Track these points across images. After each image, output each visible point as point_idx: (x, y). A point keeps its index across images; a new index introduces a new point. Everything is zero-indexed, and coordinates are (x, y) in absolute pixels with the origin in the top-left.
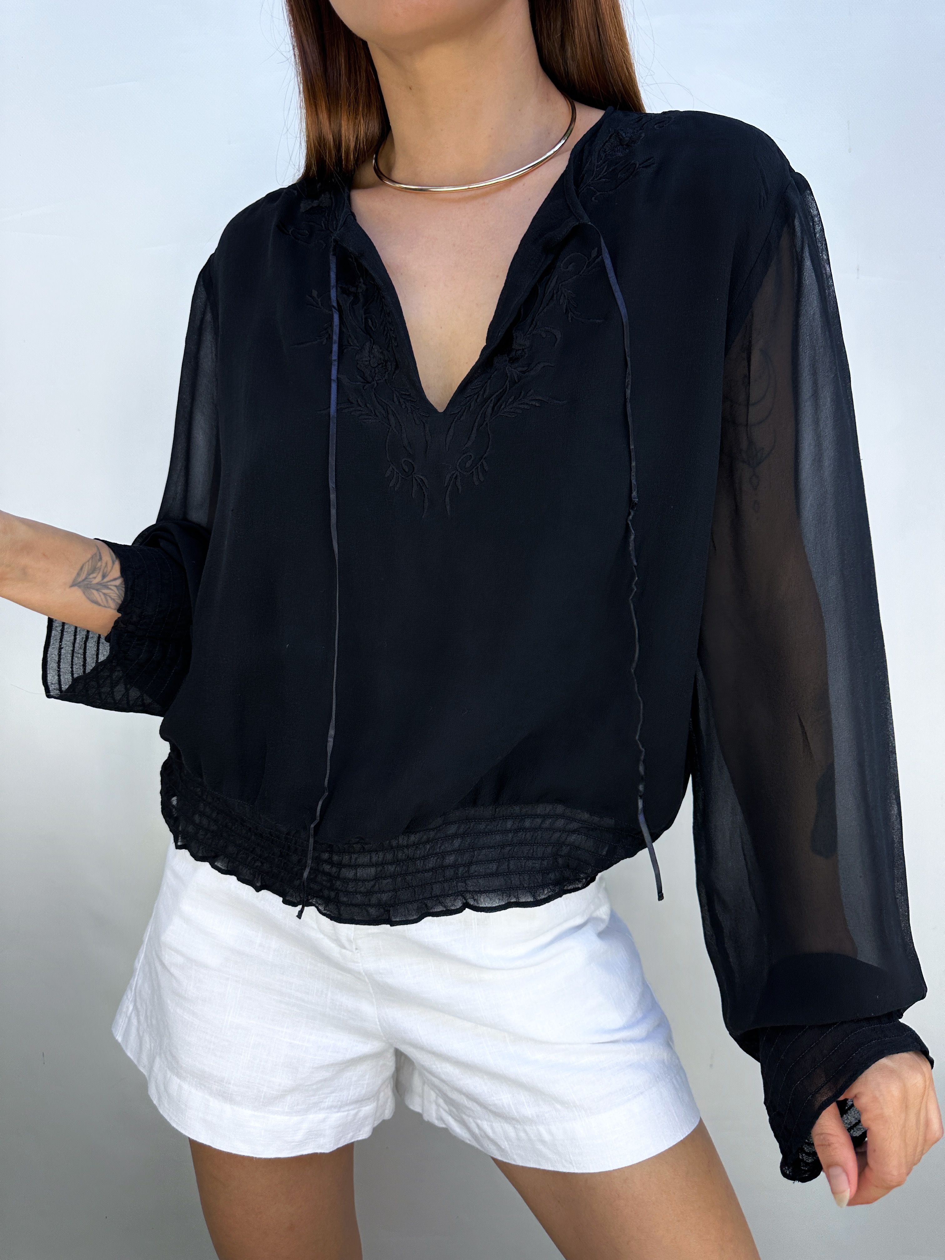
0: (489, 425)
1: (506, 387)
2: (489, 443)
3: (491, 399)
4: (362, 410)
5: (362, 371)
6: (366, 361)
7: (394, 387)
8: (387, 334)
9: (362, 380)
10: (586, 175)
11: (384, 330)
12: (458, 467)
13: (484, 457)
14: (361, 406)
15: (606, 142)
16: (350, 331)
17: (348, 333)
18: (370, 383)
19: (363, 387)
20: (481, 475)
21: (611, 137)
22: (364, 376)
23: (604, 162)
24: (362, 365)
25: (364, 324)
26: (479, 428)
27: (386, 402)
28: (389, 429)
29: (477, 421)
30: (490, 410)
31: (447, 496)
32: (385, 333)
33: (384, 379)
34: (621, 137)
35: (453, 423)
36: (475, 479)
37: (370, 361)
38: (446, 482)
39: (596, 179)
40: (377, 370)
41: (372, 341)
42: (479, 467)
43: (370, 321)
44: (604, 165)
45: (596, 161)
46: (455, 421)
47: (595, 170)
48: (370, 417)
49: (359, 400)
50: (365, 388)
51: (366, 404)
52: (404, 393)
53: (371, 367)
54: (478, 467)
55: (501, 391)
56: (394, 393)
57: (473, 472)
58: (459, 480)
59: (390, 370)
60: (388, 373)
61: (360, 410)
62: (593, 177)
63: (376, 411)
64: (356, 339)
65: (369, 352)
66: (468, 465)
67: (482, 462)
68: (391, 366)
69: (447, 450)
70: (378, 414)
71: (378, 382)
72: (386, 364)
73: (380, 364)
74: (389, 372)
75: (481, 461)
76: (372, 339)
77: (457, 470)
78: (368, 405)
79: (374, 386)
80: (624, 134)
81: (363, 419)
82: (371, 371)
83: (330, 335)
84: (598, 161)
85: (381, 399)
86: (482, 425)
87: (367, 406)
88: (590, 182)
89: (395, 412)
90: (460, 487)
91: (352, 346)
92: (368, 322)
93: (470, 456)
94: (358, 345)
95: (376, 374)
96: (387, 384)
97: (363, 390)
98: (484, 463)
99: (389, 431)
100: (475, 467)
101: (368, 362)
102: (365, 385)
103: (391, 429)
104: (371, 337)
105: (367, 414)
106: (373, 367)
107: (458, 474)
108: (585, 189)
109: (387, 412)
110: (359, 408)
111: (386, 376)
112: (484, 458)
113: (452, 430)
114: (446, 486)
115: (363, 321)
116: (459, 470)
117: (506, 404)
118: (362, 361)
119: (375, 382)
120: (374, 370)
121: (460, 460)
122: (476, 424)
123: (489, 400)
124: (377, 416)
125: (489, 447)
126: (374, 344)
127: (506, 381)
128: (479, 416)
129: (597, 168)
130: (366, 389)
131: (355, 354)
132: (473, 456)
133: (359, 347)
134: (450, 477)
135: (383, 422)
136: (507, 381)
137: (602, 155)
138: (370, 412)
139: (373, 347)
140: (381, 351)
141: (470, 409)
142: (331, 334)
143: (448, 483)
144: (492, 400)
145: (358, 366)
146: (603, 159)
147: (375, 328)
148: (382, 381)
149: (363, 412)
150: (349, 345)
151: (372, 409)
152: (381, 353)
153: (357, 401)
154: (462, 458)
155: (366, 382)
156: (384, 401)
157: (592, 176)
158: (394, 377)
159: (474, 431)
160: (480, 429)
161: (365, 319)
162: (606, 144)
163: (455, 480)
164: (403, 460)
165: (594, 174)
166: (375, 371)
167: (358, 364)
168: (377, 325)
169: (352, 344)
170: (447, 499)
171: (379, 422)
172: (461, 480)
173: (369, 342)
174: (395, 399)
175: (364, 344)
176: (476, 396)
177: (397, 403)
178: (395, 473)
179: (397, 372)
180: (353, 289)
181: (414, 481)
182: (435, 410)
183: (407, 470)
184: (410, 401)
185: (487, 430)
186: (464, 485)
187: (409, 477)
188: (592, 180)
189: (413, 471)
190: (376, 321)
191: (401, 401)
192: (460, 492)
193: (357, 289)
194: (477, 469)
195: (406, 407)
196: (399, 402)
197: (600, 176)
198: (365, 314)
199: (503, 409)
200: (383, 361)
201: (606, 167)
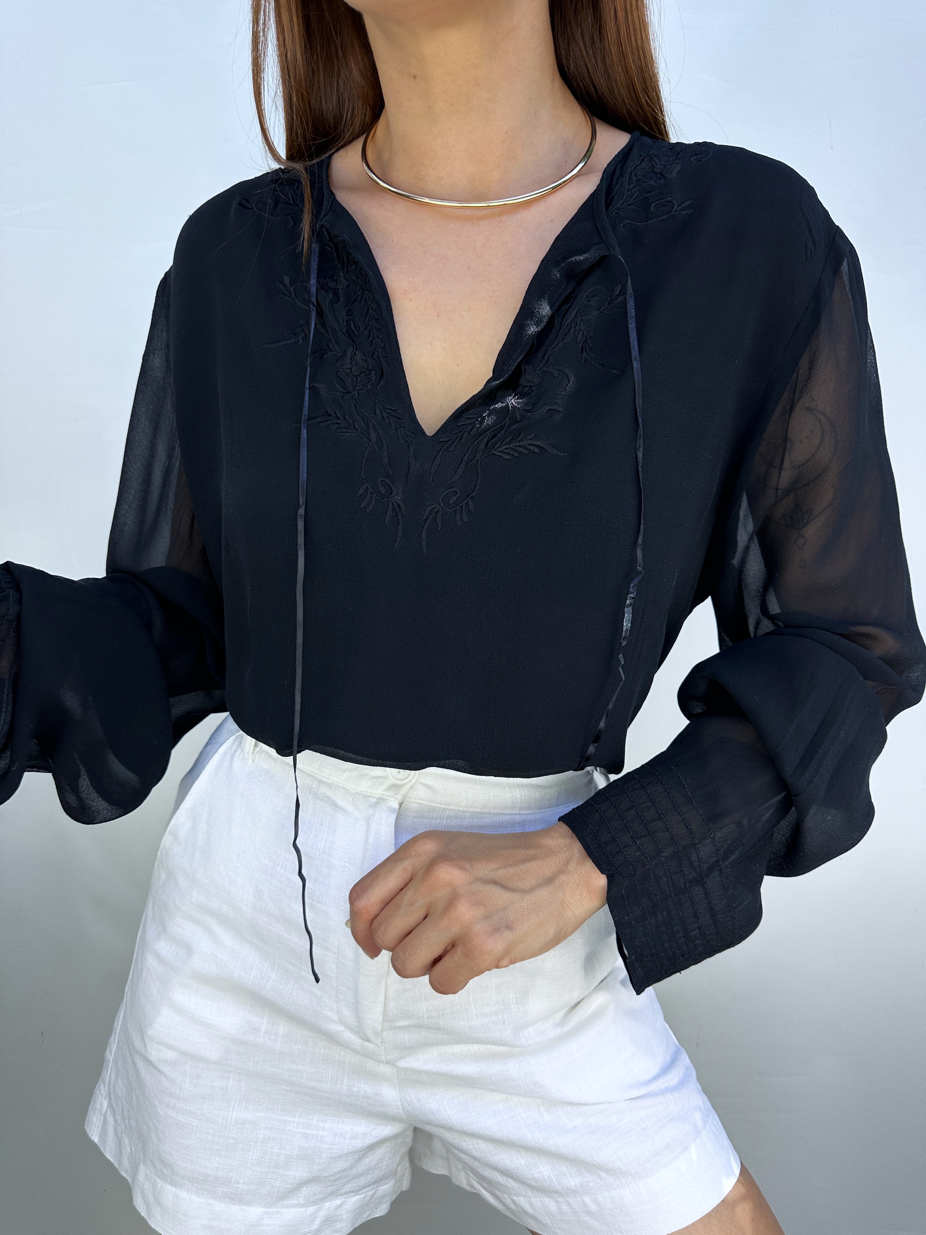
0: (479, 462)
1: (505, 424)
3: (486, 433)
4: (340, 422)
5: (342, 380)
6: (347, 368)
7: (378, 400)
8: (372, 341)
9: (342, 390)
10: (615, 197)
11: (369, 336)
12: (441, 501)
13: (471, 496)
14: (339, 419)
15: (638, 166)
16: (330, 334)
17: (328, 336)
18: (350, 393)
19: (343, 397)
20: (464, 515)
21: (642, 160)
22: (345, 385)
23: (635, 187)
24: (343, 373)
25: (345, 327)
27: (367, 415)
28: (369, 444)
29: (467, 455)
30: (482, 446)
31: (425, 530)
32: (371, 339)
33: (366, 389)
34: (654, 163)
35: (441, 452)
36: (458, 517)
37: (352, 368)
38: (426, 515)
39: (626, 204)
40: (359, 379)
41: (355, 347)
42: (464, 506)
43: (352, 323)
44: (635, 189)
45: (627, 183)
46: (443, 450)
47: (626, 193)
48: (348, 430)
49: (337, 412)
50: (344, 399)
52: (388, 407)
53: (353, 375)
55: (498, 426)
56: (377, 406)
57: (456, 510)
58: (439, 516)
59: (374, 379)
60: (372, 384)
61: (337, 423)
62: (622, 201)
63: (356, 425)
64: (337, 343)
65: (351, 359)
66: (452, 501)
67: (468, 501)
68: (375, 376)
69: (431, 480)
70: (357, 427)
71: (359, 392)
72: (369, 372)
73: (362, 373)
74: (373, 382)
75: (467, 500)
76: (354, 344)
77: (440, 505)
78: (347, 417)
79: (354, 396)
80: (657, 161)
81: (341, 432)
82: (352, 380)
83: (306, 335)
84: (629, 183)
85: (362, 411)
86: (472, 461)
87: (345, 418)
88: (618, 206)
89: (377, 426)
90: (440, 523)
91: (332, 352)
92: (350, 324)
93: (456, 492)
94: (339, 350)
95: (357, 383)
96: (370, 395)
97: (342, 401)
98: (470, 502)
99: (368, 447)
100: (460, 505)
101: (350, 370)
102: (344, 396)
103: (371, 444)
104: (353, 341)
105: (345, 428)
106: (355, 376)
107: (440, 509)
108: (614, 213)
109: (368, 425)
110: (338, 421)
111: (369, 386)
112: (471, 498)
113: (438, 459)
114: (425, 520)
116: (442, 505)
117: (502, 443)
118: (343, 369)
119: (356, 392)
120: (355, 379)
121: (443, 495)
122: (465, 458)
123: (484, 435)
124: (356, 429)
125: (478, 486)
126: (356, 349)
128: (470, 450)
129: (627, 192)
130: (345, 400)
131: (335, 361)
132: (458, 492)
133: (340, 353)
134: (431, 511)
135: (363, 436)
136: (508, 418)
137: (634, 178)
138: (348, 425)
139: (355, 353)
140: (364, 358)
141: (462, 441)
142: (308, 333)
143: (427, 516)
144: (487, 435)
145: (339, 374)
146: (634, 182)
147: (358, 332)
148: (364, 391)
149: (341, 426)
150: (329, 349)
151: (351, 421)
152: (364, 360)
153: (335, 412)
154: (446, 492)
155: (345, 391)
156: (365, 413)
157: (622, 199)
158: (378, 388)
159: (463, 465)
160: (469, 464)
161: (347, 321)
162: (638, 167)
163: (435, 514)
164: (380, 480)
165: (625, 197)
166: (357, 379)
167: (338, 371)
168: (361, 329)
169: (333, 350)
170: (424, 534)
171: (358, 436)
172: (442, 515)
173: (352, 348)
174: (378, 412)
175: (345, 350)
176: (470, 427)
177: (380, 417)
178: (369, 492)
179: (382, 383)
180: (332, 285)
181: (390, 504)
182: (424, 433)
183: (383, 492)
184: (395, 416)
185: (477, 467)
186: (444, 522)
187: (385, 500)
188: (622, 204)
189: (391, 494)
190: (360, 325)
191: (385, 415)
192: (439, 529)
193: (337, 285)
194: (461, 508)
195: (389, 422)
196: (382, 416)
197: (630, 202)
198: (347, 316)
199: (498, 448)
200: (366, 370)
201: (637, 193)
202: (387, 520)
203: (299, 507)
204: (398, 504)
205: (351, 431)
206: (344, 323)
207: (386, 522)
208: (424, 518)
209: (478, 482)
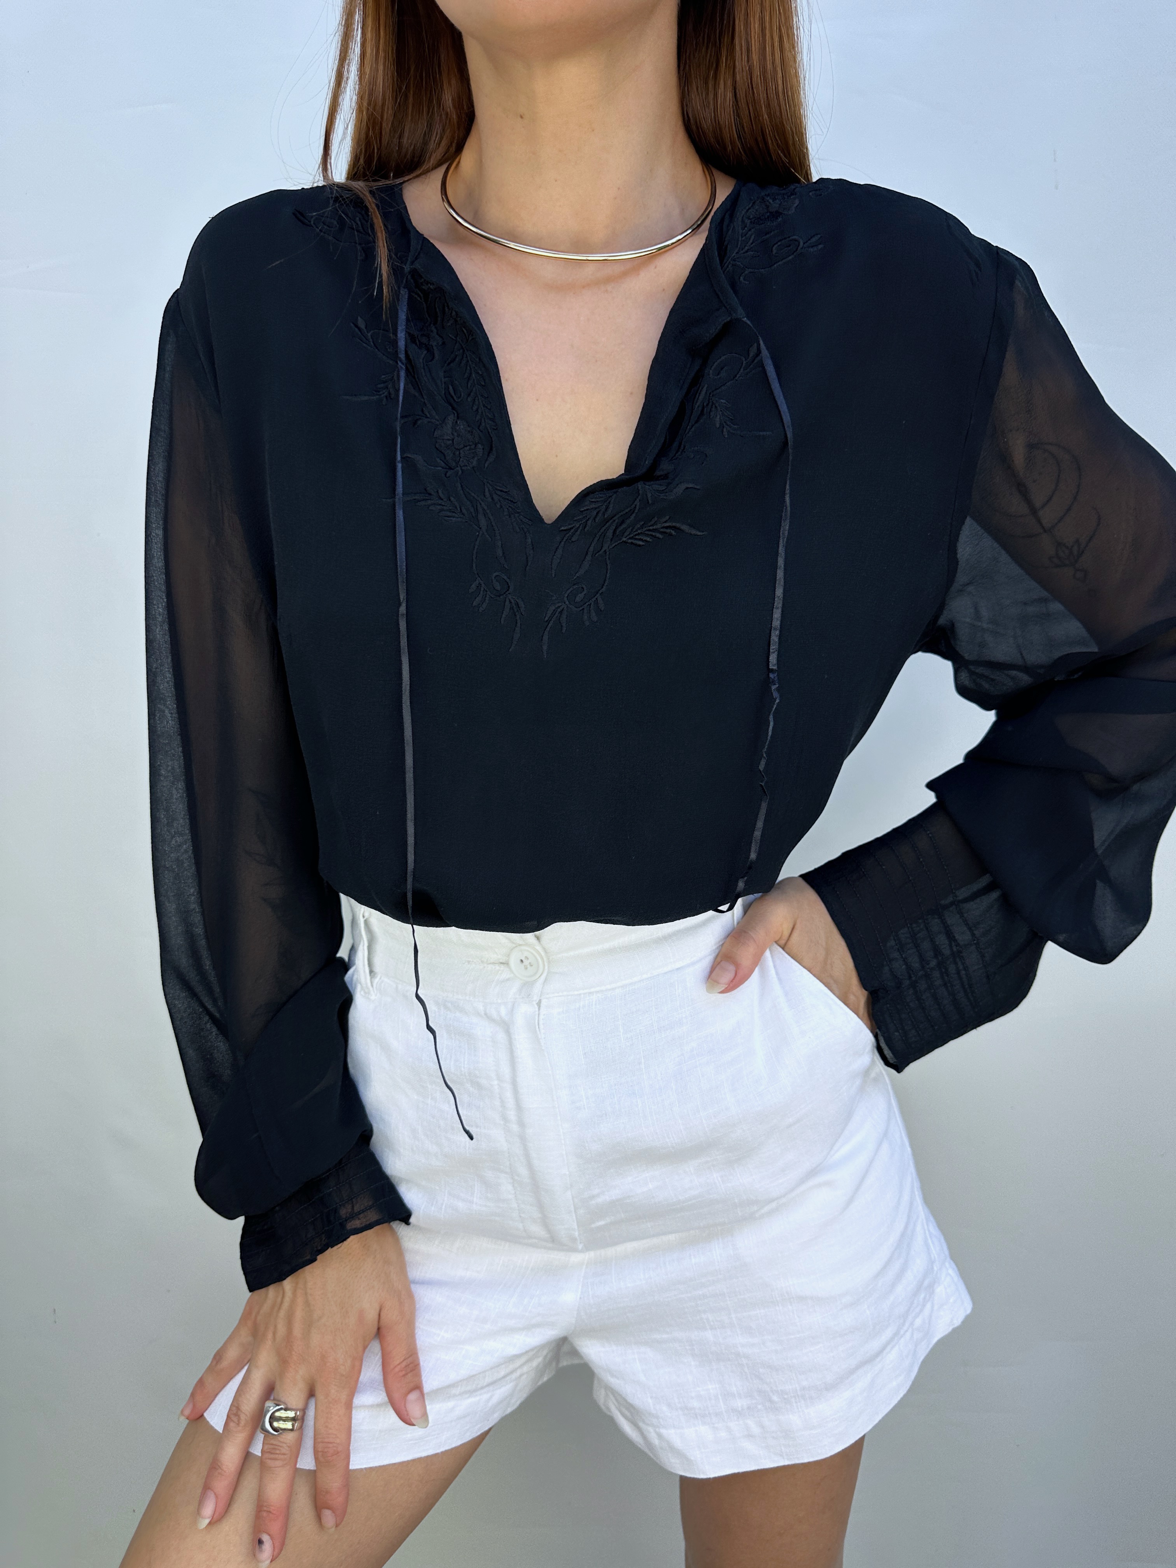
0: (608, 553)
1: (635, 507)
2: (606, 576)
3: (614, 518)
4: (443, 504)
5: (442, 453)
6: (448, 440)
7: (486, 479)
8: (477, 409)
9: (443, 464)
11: (474, 404)
12: (565, 599)
13: (600, 592)
14: (442, 500)
16: (425, 397)
17: (423, 400)
18: (454, 469)
19: (446, 475)
20: (594, 616)
22: (445, 459)
23: (750, 230)
24: (442, 444)
25: (444, 391)
26: (595, 554)
27: (476, 497)
28: (479, 532)
29: (592, 545)
30: (610, 534)
31: (546, 633)
32: (472, 406)
33: (472, 466)
35: (564, 541)
36: (586, 617)
37: (453, 440)
38: (548, 615)
39: (742, 252)
40: (462, 454)
41: (456, 414)
42: (593, 603)
43: (451, 388)
44: (750, 233)
45: (740, 228)
47: (740, 239)
48: (454, 514)
49: (440, 491)
50: (448, 475)
51: (449, 498)
52: (498, 488)
53: (455, 448)
54: (591, 604)
55: (627, 511)
56: (486, 486)
57: (583, 609)
58: (564, 616)
59: (481, 454)
60: (478, 459)
61: (440, 505)
62: (738, 249)
63: (463, 508)
64: (433, 409)
65: (452, 429)
66: (578, 599)
67: (597, 599)
68: (482, 450)
69: (553, 575)
70: (464, 511)
71: (463, 468)
72: (476, 446)
73: (466, 446)
74: (479, 457)
75: (596, 597)
76: (455, 412)
77: (565, 603)
78: (452, 499)
79: (458, 473)
80: (771, 201)
81: (444, 516)
82: (454, 454)
83: (390, 392)
84: (742, 228)
85: (469, 492)
86: (599, 552)
87: (450, 500)
88: (734, 256)
89: (487, 510)
90: (564, 625)
91: (428, 418)
92: (449, 388)
93: (583, 588)
94: (437, 417)
95: (461, 457)
96: (475, 472)
97: (444, 478)
98: (600, 601)
99: (478, 535)
100: (587, 604)
101: (451, 442)
102: (447, 472)
103: (481, 532)
104: (453, 408)
105: (450, 511)
106: (457, 449)
107: (565, 608)
108: (730, 264)
109: (477, 509)
110: (440, 502)
111: (475, 463)
112: (600, 594)
113: (561, 549)
114: (547, 621)
115: (443, 385)
116: (567, 603)
117: (632, 529)
118: (443, 439)
119: (459, 468)
120: (458, 453)
121: (569, 592)
122: (591, 549)
123: (611, 521)
124: (463, 514)
125: (607, 580)
126: (458, 418)
127: (636, 499)
128: (596, 539)
129: (742, 237)
130: (449, 477)
131: (433, 430)
132: (585, 588)
133: (438, 421)
134: (554, 610)
135: (472, 524)
136: (638, 500)
137: (746, 221)
138: (454, 508)
139: (457, 422)
140: (468, 429)
141: (586, 530)
142: (393, 393)
143: (550, 616)
144: (614, 521)
145: (437, 446)
146: (748, 225)
147: (459, 397)
148: (469, 468)
149: (445, 507)
150: (424, 415)
151: (456, 504)
152: (469, 431)
153: (437, 492)
155: (448, 467)
156: (473, 494)
157: (737, 247)
158: (486, 465)
159: (589, 558)
160: (596, 556)
161: (445, 384)
162: (750, 210)
163: (560, 614)
164: (495, 574)
165: (739, 244)
166: (460, 453)
167: (436, 442)
168: (462, 395)
169: (428, 416)
170: (546, 637)
171: (466, 522)
172: (567, 615)
173: (452, 416)
174: (487, 494)
175: (445, 418)
176: (595, 512)
177: (490, 500)
178: (482, 589)
179: (492, 458)
180: (424, 340)
181: (507, 602)
182: (541, 519)
183: (498, 588)
184: (508, 499)
185: (606, 559)
186: (570, 623)
187: (501, 597)
188: (737, 253)
189: (508, 590)
190: (461, 390)
191: (496, 497)
192: (564, 631)
193: (429, 340)
194: (589, 606)
195: (501, 507)
196: (492, 498)
197: (746, 248)
198: (445, 378)
199: (629, 534)
200: (471, 443)
201: (753, 237)
202: (503, 620)
203: (400, 604)
204: (517, 601)
205: (456, 515)
206: (442, 385)
207: (502, 622)
208: (546, 619)
209: (608, 575)
